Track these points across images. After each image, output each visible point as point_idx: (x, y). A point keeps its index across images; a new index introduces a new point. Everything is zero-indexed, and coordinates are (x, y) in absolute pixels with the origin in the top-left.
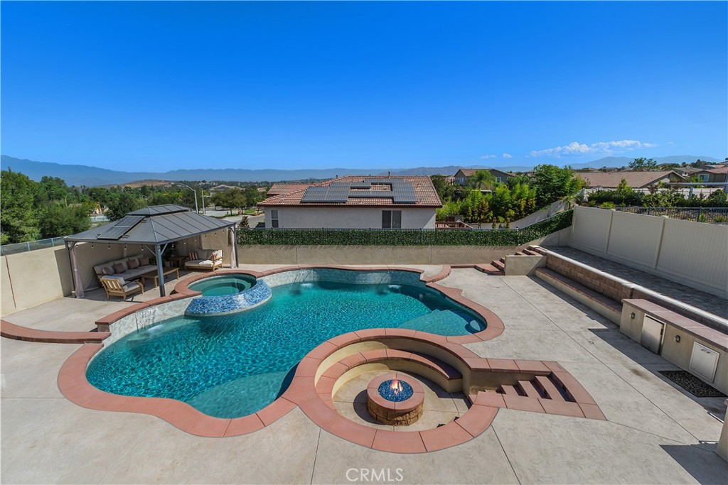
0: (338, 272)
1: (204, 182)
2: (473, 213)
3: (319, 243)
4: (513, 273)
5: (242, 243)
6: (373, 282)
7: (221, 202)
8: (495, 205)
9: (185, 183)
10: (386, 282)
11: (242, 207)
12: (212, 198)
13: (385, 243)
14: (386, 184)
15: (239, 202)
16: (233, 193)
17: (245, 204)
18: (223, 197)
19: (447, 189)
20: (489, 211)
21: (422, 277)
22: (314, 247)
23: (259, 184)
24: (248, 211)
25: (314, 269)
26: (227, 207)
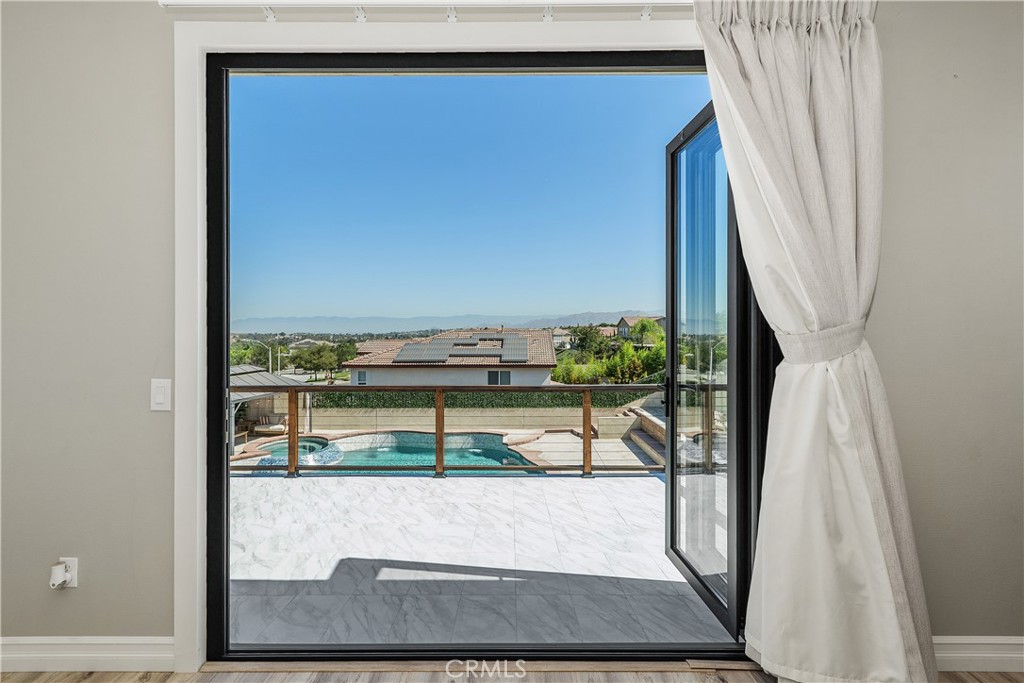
0: (418, 436)
1: (282, 334)
2: (623, 374)
3: (401, 406)
4: (607, 435)
5: (319, 406)
6: (454, 446)
7: (303, 363)
8: (650, 364)
9: (255, 337)
10: (468, 446)
11: (331, 370)
12: (291, 358)
13: (473, 406)
14: (497, 340)
15: (327, 362)
16: (320, 351)
17: (335, 365)
18: (306, 356)
19: (601, 343)
20: (643, 372)
21: (505, 440)
22: (396, 409)
23: (359, 337)
24: (339, 374)
25: (392, 432)
26: (311, 369)
